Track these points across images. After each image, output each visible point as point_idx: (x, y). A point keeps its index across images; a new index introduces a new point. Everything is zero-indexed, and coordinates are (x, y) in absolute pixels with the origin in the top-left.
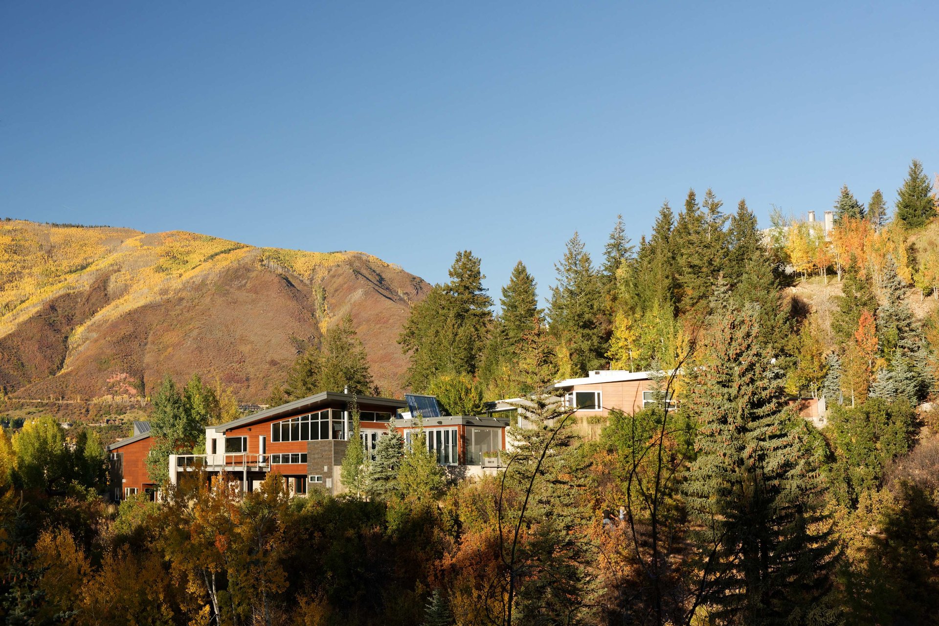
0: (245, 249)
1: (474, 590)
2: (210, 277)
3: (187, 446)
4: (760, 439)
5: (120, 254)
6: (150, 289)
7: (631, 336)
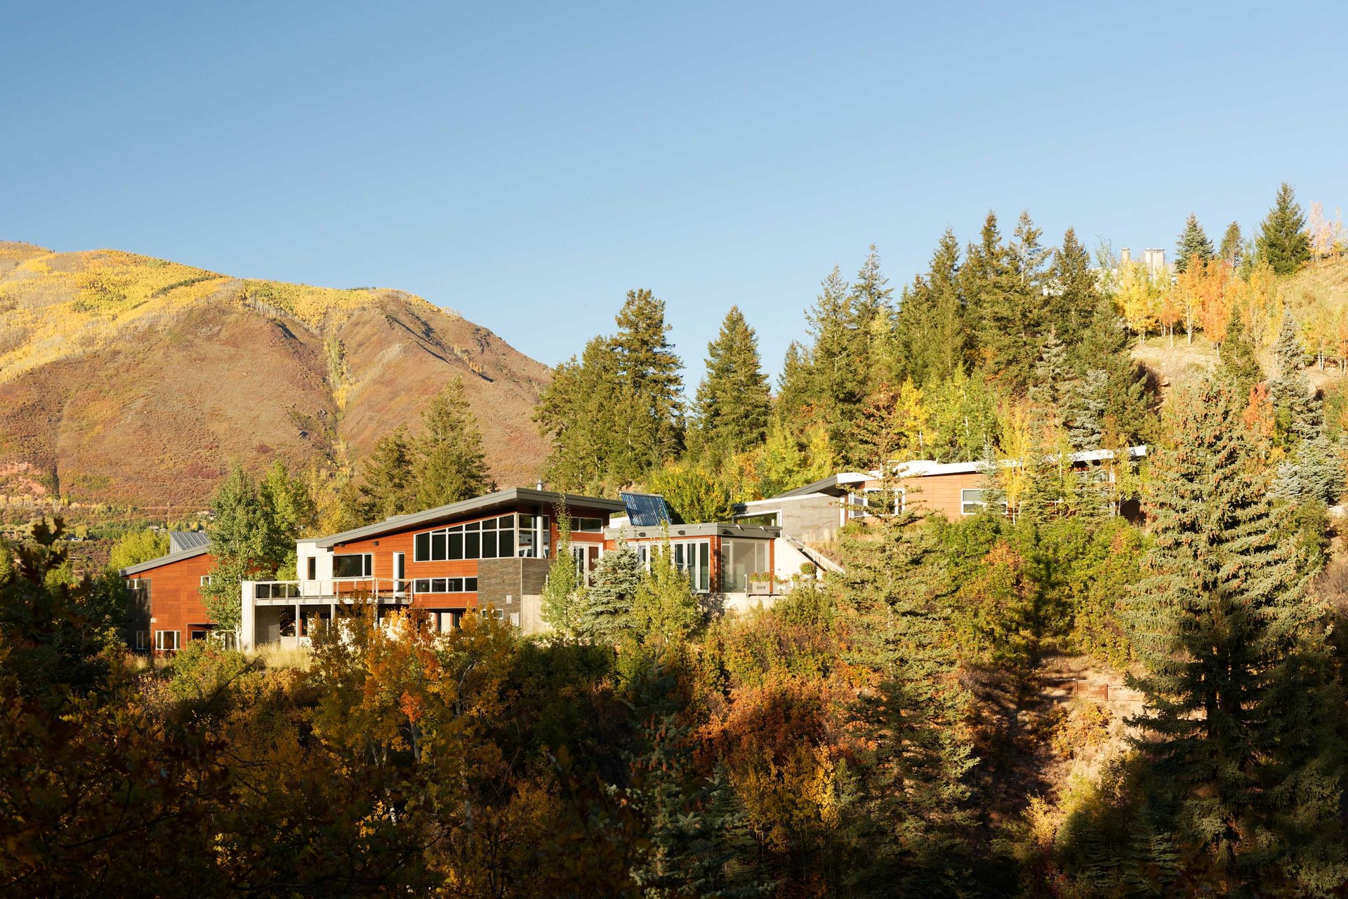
0: (218, 281)
1: (772, 766)
2: (163, 321)
3: (266, 568)
4: (1245, 552)
5: (15, 282)
6: (66, 336)
7: (922, 413)
